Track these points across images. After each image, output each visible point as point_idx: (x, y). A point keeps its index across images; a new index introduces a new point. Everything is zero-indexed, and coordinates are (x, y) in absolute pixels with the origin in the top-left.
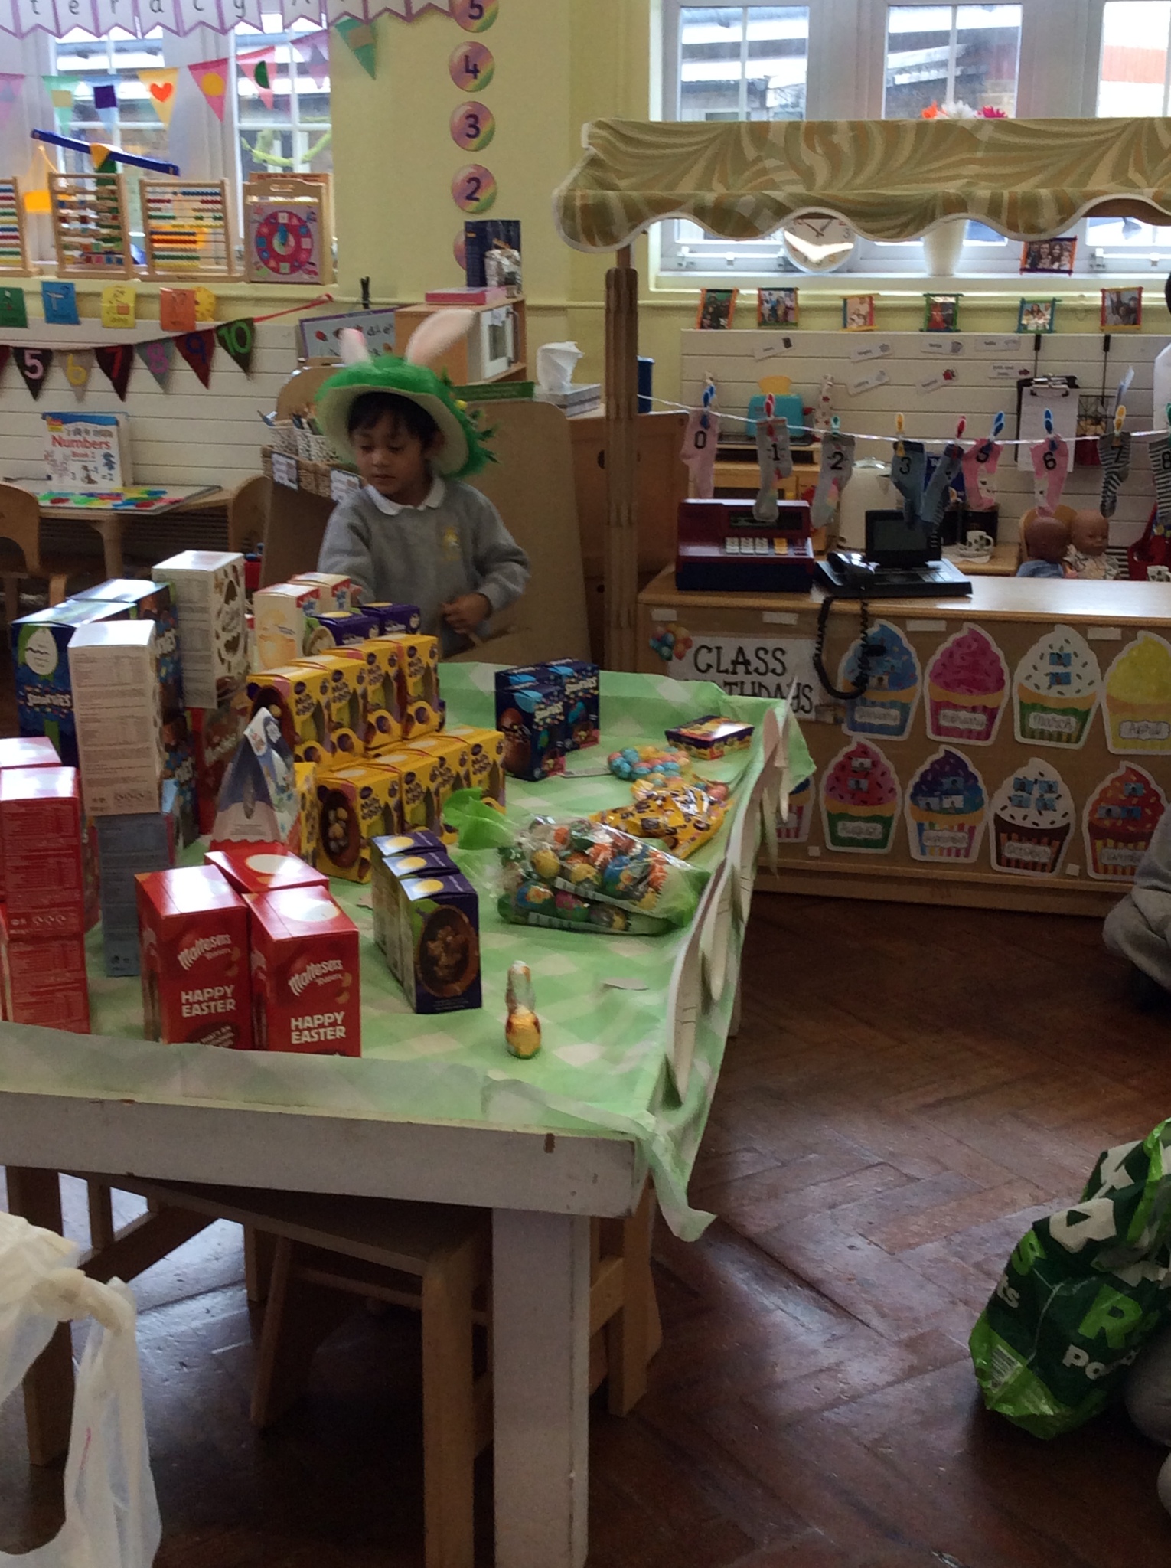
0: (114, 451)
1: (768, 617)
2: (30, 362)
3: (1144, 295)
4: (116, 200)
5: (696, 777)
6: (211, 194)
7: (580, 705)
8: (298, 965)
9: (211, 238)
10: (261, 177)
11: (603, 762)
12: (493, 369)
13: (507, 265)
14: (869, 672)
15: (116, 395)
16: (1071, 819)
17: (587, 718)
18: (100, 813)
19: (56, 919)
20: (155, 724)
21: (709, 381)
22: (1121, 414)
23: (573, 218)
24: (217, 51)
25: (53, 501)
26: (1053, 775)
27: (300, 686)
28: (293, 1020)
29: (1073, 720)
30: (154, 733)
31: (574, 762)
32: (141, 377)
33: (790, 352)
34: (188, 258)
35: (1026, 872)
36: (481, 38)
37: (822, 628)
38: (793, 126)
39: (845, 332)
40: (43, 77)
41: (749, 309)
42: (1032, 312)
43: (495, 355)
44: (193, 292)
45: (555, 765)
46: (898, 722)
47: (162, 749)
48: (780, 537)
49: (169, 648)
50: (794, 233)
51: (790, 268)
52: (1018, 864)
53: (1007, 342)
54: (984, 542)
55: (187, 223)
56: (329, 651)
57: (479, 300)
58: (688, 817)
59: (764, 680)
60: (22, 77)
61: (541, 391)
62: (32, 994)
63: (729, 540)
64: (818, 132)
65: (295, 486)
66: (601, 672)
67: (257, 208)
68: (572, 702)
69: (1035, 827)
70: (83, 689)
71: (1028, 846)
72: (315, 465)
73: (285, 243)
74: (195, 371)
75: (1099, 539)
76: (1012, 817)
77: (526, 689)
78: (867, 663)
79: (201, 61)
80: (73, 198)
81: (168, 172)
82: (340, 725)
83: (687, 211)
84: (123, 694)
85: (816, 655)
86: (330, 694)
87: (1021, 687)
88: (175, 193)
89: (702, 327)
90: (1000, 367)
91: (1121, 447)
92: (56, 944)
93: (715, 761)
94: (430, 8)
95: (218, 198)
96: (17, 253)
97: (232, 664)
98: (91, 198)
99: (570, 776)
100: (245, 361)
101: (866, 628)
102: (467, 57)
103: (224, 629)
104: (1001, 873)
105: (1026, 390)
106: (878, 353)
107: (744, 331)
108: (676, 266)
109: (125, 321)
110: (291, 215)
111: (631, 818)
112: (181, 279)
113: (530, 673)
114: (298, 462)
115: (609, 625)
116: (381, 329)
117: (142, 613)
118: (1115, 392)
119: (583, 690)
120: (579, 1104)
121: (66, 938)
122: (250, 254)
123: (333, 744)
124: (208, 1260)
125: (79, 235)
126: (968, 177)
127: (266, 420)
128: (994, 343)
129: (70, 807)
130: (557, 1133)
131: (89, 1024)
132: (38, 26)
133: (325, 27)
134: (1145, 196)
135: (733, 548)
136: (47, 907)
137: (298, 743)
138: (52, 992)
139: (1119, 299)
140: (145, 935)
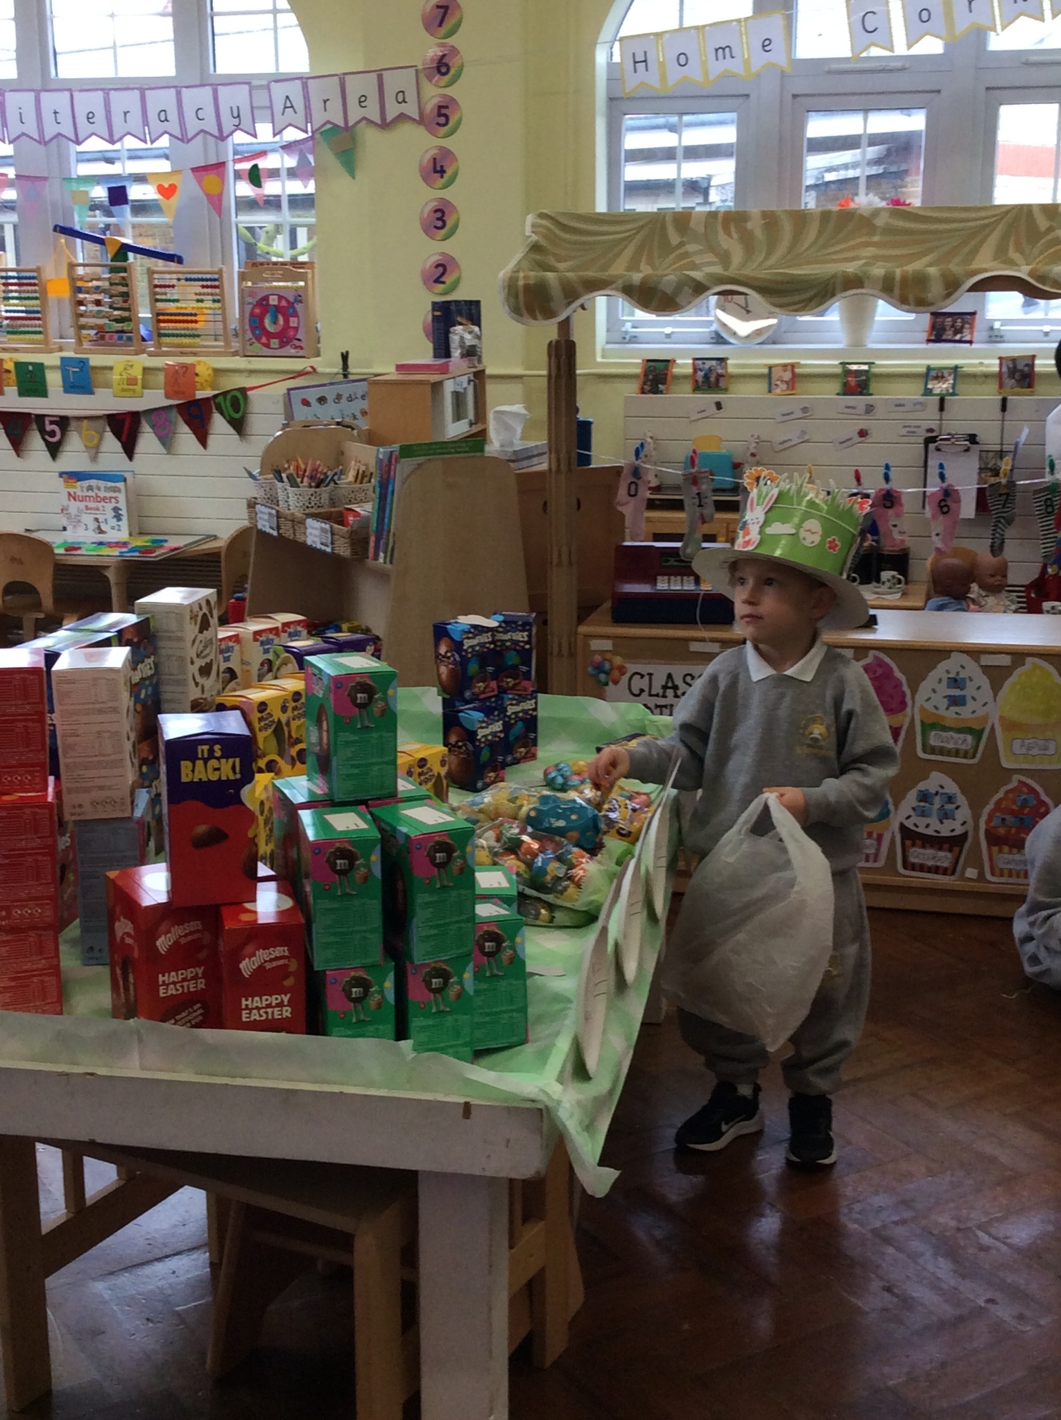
0: (122, 505)
1: (694, 647)
2: (49, 428)
3: (1037, 362)
4: (127, 285)
6: (211, 280)
7: (520, 724)
8: (249, 949)
9: (211, 318)
10: (254, 265)
11: (541, 776)
12: (455, 429)
13: (469, 339)
15: (124, 455)
16: (970, 826)
17: (527, 737)
18: (79, 818)
19: (33, 911)
20: (128, 739)
21: (649, 440)
22: (1007, 465)
23: (517, 297)
24: (217, 156)
25: (66, 550)
26: (952, 787)
27: (263, 706)
28: (243, 999)
29: (969, 738)
30: (128, 746)
31: (513, 775)
32: (147, 440)
33: (722, 413)
34: (190, 336)
35: (930, 875)
36: (448, 143)
38: (713, 215)
39: (769, 396)
40: (64, 179)
41: (685, 377)
42: (937, 378)
43: (458, 416)
44: (193, 366)
45: (497, 776)
47: (136, 761)
49: (150, 673)
50: (724, 310)
51: (721, 340)
52: (922, 868)
53: (914, 405)
54: (895, 581)
55: (190, 306)
56: (291, 675)
57: (444, 370)
58: (611, 824)
60: (45, 179)
61: (494, 446)
62: (11, 979)
63: (659, 578)
64: (733, 220)
65: (275, 533)
66: (540, 696)
67: (252, 294)
68: (513, 722)
69: (936, 834)
70: (65, 708)
71: (929, 852)
72: (293, 515)
73: (275, 322)
74: (195, 433)
75: (999, 578)
76: (917, 826)
77: (470, 709)
79: (203, 164)
80: (90, 284)
81: (173, 261)
82: (298, 741)
83: (616, 289)
84: (100, 711)
86: (289, 713)
87: (923, 709)
88: (179, 280)
89: (643, 392)
90: (909, 426)
91: (1008, 494)
92: (32, 933)
94: (402, 117)
95: (216, 283)
96: (40, 333)
97: (206, 689)
98: (106, 284)
100: (239, 425)
102: (435, 159)
103: (198, 656)
104: (904, 876)
105: (932, 446)
106: (801, 415)
107: (681, 396)
108: (618, 337)
109: (134, 391)
110: (280, 298)
112: (183, 354)
114: (278, 512)
115: (552, 654)
116: (359, 396)
117: (124, 641)
118: (1012, 448)
119: (522, 711)
120: (493, 1074)
121: (44, 929)
122: (244, 331)
123: (293, 758)
124: (176, 1226)
125: (94, 317)
126: (866, 258)
127: (252, 476)
128: (903, 405)
129: (47, 811)
130: (473, 1101)
131: (62, 1006)
132: (59, 134)
133: (310, 134)
134: (1022, 272)
135: (663, 585)
136: (25, 901)
137: (260, 757)
138: (29, 977)
139: (1015, 367)
140: (117, 924)
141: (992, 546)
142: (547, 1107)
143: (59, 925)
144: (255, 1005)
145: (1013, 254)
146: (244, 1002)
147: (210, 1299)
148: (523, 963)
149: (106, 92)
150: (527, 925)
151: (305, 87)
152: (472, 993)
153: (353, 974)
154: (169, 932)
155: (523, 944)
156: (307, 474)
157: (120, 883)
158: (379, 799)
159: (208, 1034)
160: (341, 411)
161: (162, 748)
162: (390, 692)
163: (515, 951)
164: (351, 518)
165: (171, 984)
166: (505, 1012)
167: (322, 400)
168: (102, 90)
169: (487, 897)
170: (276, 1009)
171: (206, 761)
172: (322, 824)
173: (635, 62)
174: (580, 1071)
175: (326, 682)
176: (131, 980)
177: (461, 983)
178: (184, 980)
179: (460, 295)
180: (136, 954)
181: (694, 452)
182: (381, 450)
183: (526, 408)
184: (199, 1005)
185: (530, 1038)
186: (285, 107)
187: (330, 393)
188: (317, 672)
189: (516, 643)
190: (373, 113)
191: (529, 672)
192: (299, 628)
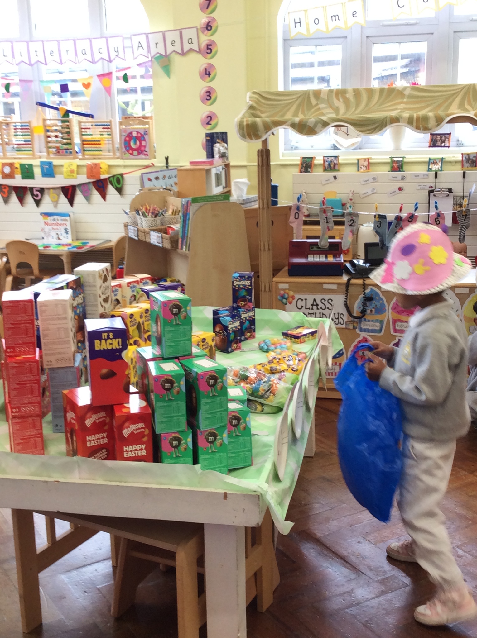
0: (69, 227)
1: (325, 286)
2: (35, 193)
4: (69, 128)
5: (293, 350)
6: (106, 125)
7: (247, 322)
8: (126, 425)
9: (107, 142)
10: (126, 118)
11: (256, 345)
12: (217, 190)
13: (223, 150)
14: (367, 308)
15: (69, 205)
17: (251, 328)
18: (50, 367)
19: (31, 409)
20: (72, 331)
21: (304, 194)
22: (465, 202)
23: (243, 129)
24: (108, 69)
25: (44, 247)
27: (132, 316)
28: (124, 447)
30: (72, 334)
31: (245, 345)
32: (79, 197)
33: (336, 181)
34: (97, 150)
36: (212, 61)
37: (347, 290)
38: (331, 91)
39: (358, 173)
40: (40, 81)
41: (320, 165)
42: (434, 163)
43: (218, 184)
44: (99, 164)
45: (237, 346)
46: (379, 328)
47: (75, 341)
48: (330, 254)
49: (81, 301)
50: (337, 135)
51: (336, 148)
53: (424, 176)
55: (97, 137)
56: (144, 302)
57: (211, 163)
58: (289, 366)
59: (324, 312)
60: (31, 81)
61: (235, 197)
62: (21, 439)
63: (309, 256)
64: (341, 93)
65: (136, 238)
66: (256, 309)
67: (125, 131)
68: (244, 321)
70: (43, 317)
72: (144, 230)
73: (135, 144)
74: (100, 195)
75: (463, 253)
77: (225, 316)
78: (366, 304)
79: (101, 73)
80: (53, 128)
81: (89, 117)
82: (148, 331)
83: (288, 125)
84: (59, 319)
85: (345, 301)
86: (144, 319)
88: (92, 125)
89: (301, 172)
90: (420, 185)
91: (466, 215)
92: (30, 419)
93: (302, 344)
94: (191, 50)
95: (109, 127)
96: (31, 150)
97: (106, 308)
98: (60, 128)
99: (243, 351)
100: (120, 190)
101: (365, 290)
102: (206, 69)
103: (103, 294)
105: (431, 194)
106: (372, 181)
107: (318, 173)
108: (290, 148)
109: (73, 176)
110: (138, 133)
111: (266, 366)
112: (94, 159)
113: (227, 310)
114: (138, 229)
115: (261, 291)
116: (173, 176)
117: (69, 287)
118: (468, 194)
119: (248, 316)
120: (237, 479)
121: (35, 416)
122: (122, 148)
123: (145, 339)
124: (97, 550)
125: (55, 143)
126: (401, 109)
127: (126, 213)
128: (418, 176)
129: (36, 364)
130: (228, 492)
131: (44, 451)
132: (39, 61)
133: (150, 59)
134: (471, 114)
135: (311, 259)
136: (27, 404)
137: (131, 338)
138: (29, 438)
139: (469, 157)
140: (68, 415)
141: (460, 239)
142: (261, 494)
143: (42, 415)
144: (130, 449)
145: (467, 106)
146: (125, 448)
147: (113, 582)
148: (250, 429)
149: (58, 41)
150: (251, 413)
151: (147, 38)
152: (226, 443)
153: (173, 435)
154: (91, 417)
155: (250, 422)
156: (151, 211)
157: (68, 395)
158: (184, 356)
159: (109, 463)
160: (166, 183)
161: (86, 334)
162: (188, 308)
163: (246, 424)
164: (170, 231)
165: (92, 440)
166: (242, 451)
167: (157, 178)
168: (57, 41)
169: (232, 400)
170: (139, 451)
171: (106, 340)
172: (159, 368)
173: (295, 23)
174: (276, 478)
175: (159, 303)
176: (75, 438)
177: (222, 439)
178: (99, 439)
179: (218, 130)
180: (77, 428)
181: (324, 198)
182: (183, 200)
183: (248, 180)
184: (105, 450)
185: (254, 462)
186: (139, 47)
187: (160, 175)
188: (155, 299)
189: (245, 286)
190: (178, 48)
191: (251, 299)
192: (148, 281)
